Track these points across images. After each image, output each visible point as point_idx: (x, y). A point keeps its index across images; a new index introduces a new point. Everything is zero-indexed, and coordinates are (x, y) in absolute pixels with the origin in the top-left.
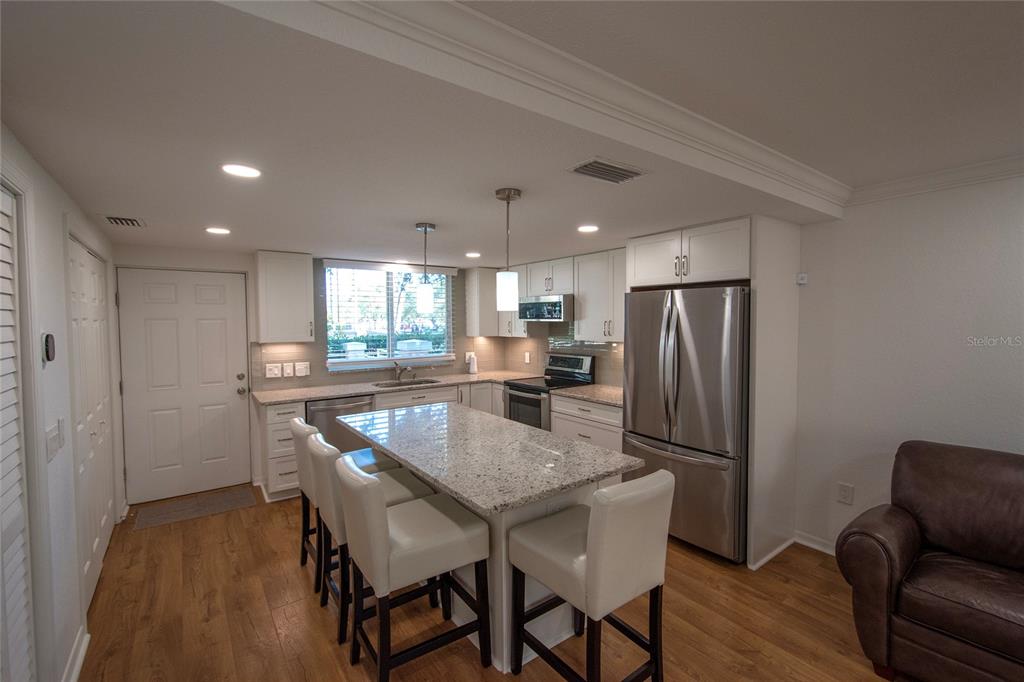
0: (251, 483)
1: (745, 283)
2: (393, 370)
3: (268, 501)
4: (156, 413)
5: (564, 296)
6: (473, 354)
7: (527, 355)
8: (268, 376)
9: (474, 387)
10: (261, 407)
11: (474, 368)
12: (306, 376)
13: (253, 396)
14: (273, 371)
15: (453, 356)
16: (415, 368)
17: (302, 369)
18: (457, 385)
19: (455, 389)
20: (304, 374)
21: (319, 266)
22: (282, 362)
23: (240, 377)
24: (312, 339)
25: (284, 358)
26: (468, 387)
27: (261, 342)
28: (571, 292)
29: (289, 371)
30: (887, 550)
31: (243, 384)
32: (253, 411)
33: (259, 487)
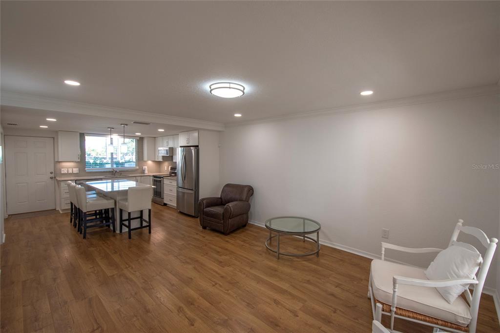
0: (55, 209)
1: (198, 146)
2: (113, 172)
3: (61, 212)
4: (19, 184)
5: (169, 148)
6: (146, 167)
7: (166, 167)
8: (62, 172)
9: (142, 177)
10: (59, 182)
11: (146, 172)
12: (77, 173)
13: (57, 180)
14: (64, 171)
15: (137, 168)
16: (120, 171)
17: (76, 170)
18: (136, 177)
19: (135, 178)
20: (76, 172)
21: (82, 136)
22: (68, 168)
23: (51, 173)
24: (79, 160)
25: (69, 167)
26: (140, 177)
27: (60, 160)
28: (172, 146)
29: (70, 171)
30: (203, 204)
31: (52, 175)
32: (56, 184)
33: (58, 210)
